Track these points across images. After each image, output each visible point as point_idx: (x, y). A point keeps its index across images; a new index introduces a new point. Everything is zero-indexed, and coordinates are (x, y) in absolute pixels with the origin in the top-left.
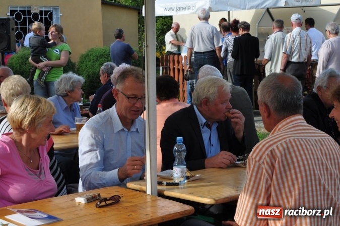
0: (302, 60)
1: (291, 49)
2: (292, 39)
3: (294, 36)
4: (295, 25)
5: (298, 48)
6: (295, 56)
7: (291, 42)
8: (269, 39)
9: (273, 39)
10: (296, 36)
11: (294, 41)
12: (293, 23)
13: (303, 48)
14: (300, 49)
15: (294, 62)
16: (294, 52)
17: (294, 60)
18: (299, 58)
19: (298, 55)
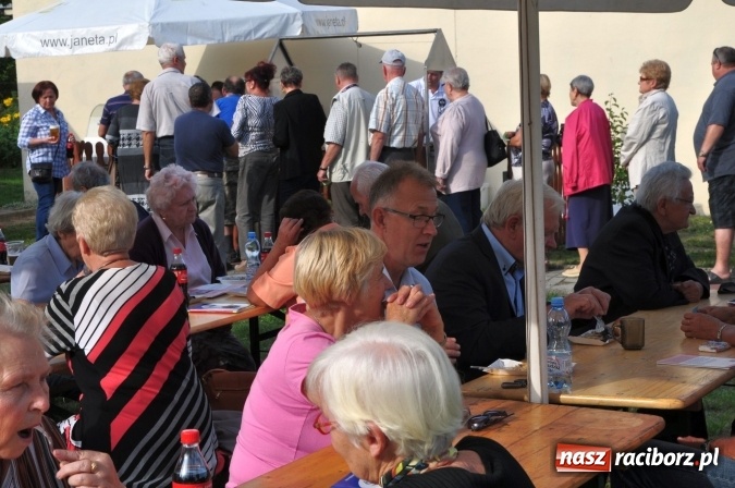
0: (409, 144)
1: (390, 121)
2: (390, 102)
3: (394, 96)
4: (392, 73)
5: (402, 121)
6: (397, 135)
7: (388, 107)
8: (336, 104)
9: (346, 102)
10: (397, 95)
11: (394, 105)
12: (388, 68)
13: (411, 120)
14: (406, 123)
15: (394, 149)
16: (394, 128)
17: (396, 143)
18: (404, 140)
19: (402, 134)
